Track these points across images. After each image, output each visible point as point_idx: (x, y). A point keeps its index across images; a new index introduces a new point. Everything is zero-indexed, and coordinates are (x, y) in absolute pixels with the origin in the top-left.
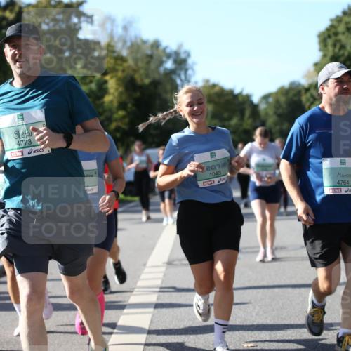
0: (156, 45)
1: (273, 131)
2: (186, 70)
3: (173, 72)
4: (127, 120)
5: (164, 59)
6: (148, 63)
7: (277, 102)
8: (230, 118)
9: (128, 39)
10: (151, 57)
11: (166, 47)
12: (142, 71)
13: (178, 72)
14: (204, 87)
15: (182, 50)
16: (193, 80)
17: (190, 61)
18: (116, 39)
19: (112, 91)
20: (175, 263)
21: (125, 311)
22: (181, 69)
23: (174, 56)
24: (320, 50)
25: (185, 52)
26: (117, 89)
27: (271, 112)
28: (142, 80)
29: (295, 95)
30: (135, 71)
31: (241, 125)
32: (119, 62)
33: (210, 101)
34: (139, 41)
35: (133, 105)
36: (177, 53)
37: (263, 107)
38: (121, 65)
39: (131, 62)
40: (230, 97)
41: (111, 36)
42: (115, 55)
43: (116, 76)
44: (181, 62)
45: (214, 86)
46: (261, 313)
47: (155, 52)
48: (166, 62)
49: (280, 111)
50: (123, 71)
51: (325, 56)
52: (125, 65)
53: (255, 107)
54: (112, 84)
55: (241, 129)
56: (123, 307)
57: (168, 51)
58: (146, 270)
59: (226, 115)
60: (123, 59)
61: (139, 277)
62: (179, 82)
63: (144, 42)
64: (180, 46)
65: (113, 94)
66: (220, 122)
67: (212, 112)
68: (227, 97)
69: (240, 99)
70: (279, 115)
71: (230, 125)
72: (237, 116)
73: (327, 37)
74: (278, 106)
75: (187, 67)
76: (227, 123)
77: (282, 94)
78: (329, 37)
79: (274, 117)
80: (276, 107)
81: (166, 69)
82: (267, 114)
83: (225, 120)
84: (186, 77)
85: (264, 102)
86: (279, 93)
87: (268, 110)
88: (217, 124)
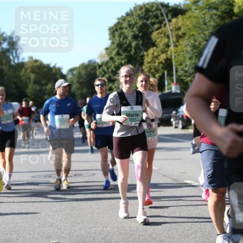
1: (76, 94)
3: (7, 50)
5: (2, 41)
7: (80, 74)
8: (46, 84)
13: (11, 51)
14: (29, 61)
16: (21, 57)
22: (13, 49)
23: (8, 40)
24: (110, 39)
25: (16, 37)
27: (75, 81)
29: (92, 70)
33: (33, 71)
36: (11, 38)
37: (69, 77)
40: (48, 69)
44: (13, 44)
45: (36, 61)
46: (63, 220)
48: (3, 43)
49: (81, 80)
51: (113, 43)
57: (4, 35)
59: (43, 82)
62: (11, 57)
64: (13, 33)
66: (39, 86)
67: (34, 79)
68: (45, 70)
69: (54, 71)
70: (81, 83)
71: (46, 89)
72: (52, 83)
73: (115, 30)
74: (80, 76)
75: (17, 47)
76: (44, 88)
77: (83, 68)
78: (116, 30)
79: (77, 84)
80: (78, 77)
81: (3, 48)
82: (72, 82)
83: (43, 85)
84: (16, 54)
85: (70, 73)
86: (81, 67)
87: (73, 79)
88: (37, 88)
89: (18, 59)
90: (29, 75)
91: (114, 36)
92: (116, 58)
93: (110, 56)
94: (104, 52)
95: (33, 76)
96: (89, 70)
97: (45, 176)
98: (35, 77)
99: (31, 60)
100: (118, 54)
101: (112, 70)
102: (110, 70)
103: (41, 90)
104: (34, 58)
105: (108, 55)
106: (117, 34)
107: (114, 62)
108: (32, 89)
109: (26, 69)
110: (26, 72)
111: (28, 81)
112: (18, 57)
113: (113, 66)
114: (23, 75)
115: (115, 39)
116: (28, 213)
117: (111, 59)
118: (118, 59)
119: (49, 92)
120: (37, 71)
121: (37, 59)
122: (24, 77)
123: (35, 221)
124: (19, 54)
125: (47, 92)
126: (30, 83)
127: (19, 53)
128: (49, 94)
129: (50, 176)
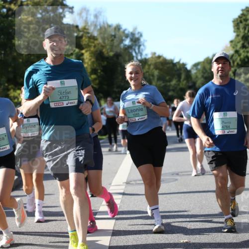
0: (118, 28)
2: (139, 46)
3: (130, 47)
4: (97, 81)
5: (124, 38)
6: (112, 40)
7: (204, 68)
8: (170, 80)
9: (98, 24)
10: (115, 36)
11: (125, 30)
12: (108, 47)
13: (133, 47)
14: (152, 57)
15: (137, 32)
17: (142, 39)
18: (89, 24)
19: (87, 61)
20: (131, 183)
22: (136, 45)
23: (131, 36)
24: (234, 32)
25: (139, 33)
26: (90, 60)
27: (200, 76)
28: (108, 53)
30: (103, 47)
31: (179, 85)
32: (92, 40)
33: (156, 67)
34: (106, 26)
35: (102, 71)
36: (133, 34)
37: (194, 72)
38: (93, 43)
39: (100, 41)
40: (171, 65)
41: (86, 22)
42: (89, 35)
43: (90, 50)
44: (136, 40)
45: (159, 57)
47: (117, 33)
48: (125, 40)
49: (206, 75)
50: (95, 47)
51: (238, 36)
52: (96, 42)
53: (188, 72)
54: (87, 55)
55: (178, 87)
56: (95, 214)
57: (126, 32)
58: (111, 188)
59: (167, 78)
60: (94, 38)
62: (134, 54)
63: (110, 26)
64: (135, 29)
65: (88, 63)
66: (164, 82)
67: (158, 76)
68: (168, 65)
69: (178, 66)
71: (170, 85)
72: (176, 78)
74: (205, 71)
75: (140, 44)
76: (168, 84)
77: (207, 63)
78: (241, 22)
79: (202, 79)
80: (203, 72)
81: (126, 45)
82: (197, 77)
83: (167, 81)
84: (139, 51)
85: (195, 68)
86: (205, 62)
87: (198, 74)
88: (161, 84)
89: (141, 56)
90: (153, 71)
91: (238, 29)
92: (241, 51)
93: (235, 49)
94: (229, 45)
95: (156, 73)
97: (173, 174)
98: (159, 73)
99: (154, 56)
100: (243, 46)
101: (238, 64)
102: (236, 64)
103: (165, 86)
104: (157, 55)
105: (233, 48)
106: (241, 26)
107: (240, 55)
109: (150, 65)
110: (149, 68)
111: (151, 78)
113: (239, 59)
114: (147, 72)
115: (240, 32)
117: (237, 52)
118: (244, 52)
120: (161, 67)
121: (161, 55)
122: (148, 74)
124: (142, 50)
125: (171, 88)
126: (154, 79)
128: (173, 90)
129: (177, 174)
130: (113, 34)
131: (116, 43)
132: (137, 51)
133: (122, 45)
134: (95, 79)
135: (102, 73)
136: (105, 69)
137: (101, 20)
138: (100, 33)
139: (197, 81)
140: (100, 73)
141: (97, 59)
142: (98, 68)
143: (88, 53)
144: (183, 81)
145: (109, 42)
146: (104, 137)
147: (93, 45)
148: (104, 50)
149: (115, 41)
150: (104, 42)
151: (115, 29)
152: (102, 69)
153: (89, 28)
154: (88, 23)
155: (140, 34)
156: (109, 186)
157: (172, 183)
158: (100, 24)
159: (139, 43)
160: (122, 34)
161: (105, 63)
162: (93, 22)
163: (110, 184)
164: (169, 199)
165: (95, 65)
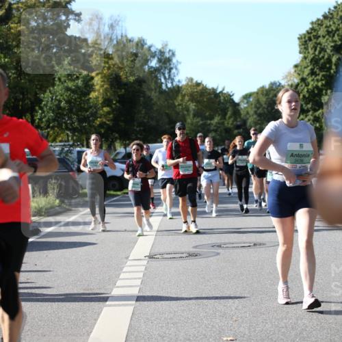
0: (141, 43)
2: (170, 69)
3: (157, 70)
4: (111, 116)
5: (149, 57)
6: (133, 61)
7: (258, 101)
8: (212, 118)
10: (136, 55)
11: (150, 47)
12: (127, 69)
13: (162, 71)
14: (188, 84)
16: (176, 79)
17: (174, 60)
18: (102, 37)
19: (97, 87)
20: (155, 257)
21: (108, 303)
22: (165, 68)
23: (158, 56)
24: (300, 53)
25: (170, 51)
26: (102, 86)
27: (251, 112)
28: (127, 77)
30: (121, 68)
31: (223, 123)
35: (117, 102)
36: (162, 53)
37: (243, 106)
38: (107, 63)
39: (116, 60)
40: (213, 96)
41: (98, 34)
43: (102, 73)
44: (166, 62)
45: (198, 84)
47: (140, 50)
49: (260, 111)
50: (109, 68)
51: (305, 58)
52: (110, 62)
53: (236, 105)
54: (97, 80)
56: (105, 299)
57: (153, 49)
58: (129, 263)
59: (207, 114)
60: (109, 57)
61: (122, 269)
62: (163, 80)
63: (130, 41)
64: (165, 46)
65: (99, 91)
66: (202, 120)
67: (194, 110)
68: (209, 96)
69: (222, 98)
70: (260, 115)
71: (211, 124)
72: (219, 115)
73: (308, 40)
74: (258, 105)
75: (172, 66)
76: (209, 122)
77: (263, 94)
78: (310, 39)
79: (255, 116)
80: (256, 107)
81: (152, 67)
82: (248, 113)
83: (207, 118)
84: (170, 75)
85: (245, 101)
86: (260, 92)
87: (249, 110)
88: (199, 122)
89: (172, 83)
90: (188, 104)
91: (306, 49)
92: (309, 79)
93: (301, 77)
94: (293, 70)
95: (192, 106)
96: (271, 96)
99: (190, 84)
100: (313, 73)
101: (304, 96)
102: (301, 97)
103: (204, 124)
104: (194, 81)
105: (299, 74)
106: (310, 45)
107: (307, 85)
108: (192, 124)
109: (184, 96)
110: (183, 100)
111: (186, 113)
112: (173, 80)
113: (306, 90)
114: (179, 105)
115: (309, 53)
116: (190, 299)
117: (303, 80)
118: (313, 80)
119: (215, 128)
121: (199, 81)
122: (180, 107)
123: (200, 309)
124: (174, 75)
125: (212, 128)
126: (189, 115)
127: (174, 73)
128: (216, 131)
129: (219, 246)
130: (135, 51)
131: (138, 64)
132: (167, 76)
133: (146, 68)
134: (108, 113)
135: (118, 104)
136: (122, 100)
137: (118, 32)
138: (117, 50)
139: (248, 119)
140: (115, 104)
141: (112, 85)
142: (112, 98)
143: (99, 76)
144: (230, 117)
145: (129, 62)
146: (119, 193)
147: (107, 65)
148: (121, 74)
149: (136, 61)
150: (122, 63)
151: (137, 44)
152: (118, 99)
153: (102, 43)
154: (100, 36)
155: (171, 53)
156: (125, 260)
157: (211, 258)
158: (117, 38)
159: (170, 64)
160: (147, 52)
161: (123, 91)
162: (108, 35)
163: (127, 258)
164: (208, 281)
165: (109, 94)
